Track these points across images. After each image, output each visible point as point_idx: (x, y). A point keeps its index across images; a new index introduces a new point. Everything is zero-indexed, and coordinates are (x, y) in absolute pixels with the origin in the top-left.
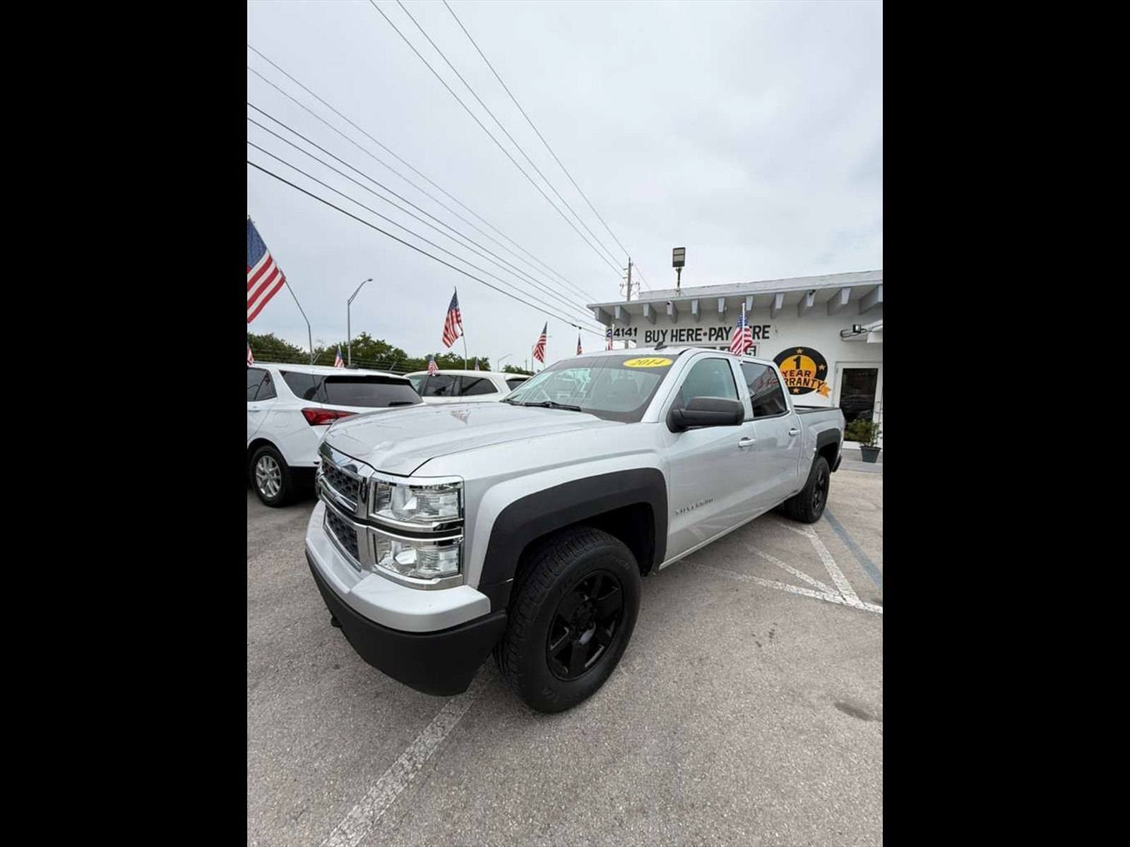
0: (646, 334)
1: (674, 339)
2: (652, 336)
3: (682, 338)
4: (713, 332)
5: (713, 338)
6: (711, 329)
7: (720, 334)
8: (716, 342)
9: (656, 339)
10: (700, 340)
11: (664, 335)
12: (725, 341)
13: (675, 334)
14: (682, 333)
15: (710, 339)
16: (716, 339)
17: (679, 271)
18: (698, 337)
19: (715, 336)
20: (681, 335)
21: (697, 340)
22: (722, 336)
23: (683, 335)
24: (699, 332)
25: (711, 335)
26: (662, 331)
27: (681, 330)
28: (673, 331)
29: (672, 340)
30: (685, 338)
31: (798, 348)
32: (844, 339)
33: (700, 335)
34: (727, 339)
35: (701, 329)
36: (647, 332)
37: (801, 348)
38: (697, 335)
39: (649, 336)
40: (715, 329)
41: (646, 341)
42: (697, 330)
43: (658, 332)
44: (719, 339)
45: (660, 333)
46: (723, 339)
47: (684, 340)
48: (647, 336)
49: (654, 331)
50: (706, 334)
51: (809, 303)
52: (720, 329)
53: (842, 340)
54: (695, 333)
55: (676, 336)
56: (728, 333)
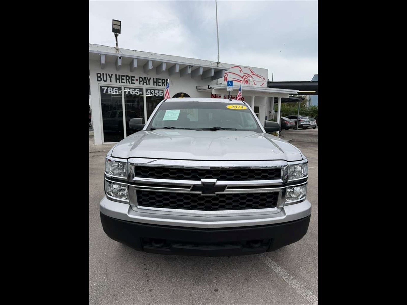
0: (97, 75)
1: (118, 81)
2: (102, 77)
3: (123, 81)
4: (141, 79)
5: (142, 83)
6: (140, 77)
7: (145, 81)
8: (143, 86)
9: (105, 79)
10: (134, 83)
11: (111, 77)
12: (148, 86)
13: (118, 78)
14: (123, 77)
15: (140, 84)
16: (143, 84)
17: (116, 36)
18: (133, 82)
19: (142, 82)
20: (122, 79)
21: (132, 83)
22: (146, 82)
23: (124, 79)
24: (133, 78)
25: (140, 81)
26: (109, 75)
27: (122, 76)
28: (116, 75)
29: (116, 82)
30: (124, 81)
31: (182, 93)
32: (198, 90)
33: (134, 80)
34: (149, 84)
35: (134, 77)
36: (97, 74)
37: (183, 93)
38: (132, 80)
39: (100, 77)
40: (142, 78)
41: (98, 80)
42: (132, 77)
43: (106, 74)
44: (145, 84)
45: (108, 75)
46: (147, 84)
47: (124, 83)
48: (98, 77)
49: (103, 74)
50: (137, 80)
51: (189, 72)
52: (145, 78)
53: (197, 91)
54: (130, 79)
55: (119, 79)
56: (149, 81)
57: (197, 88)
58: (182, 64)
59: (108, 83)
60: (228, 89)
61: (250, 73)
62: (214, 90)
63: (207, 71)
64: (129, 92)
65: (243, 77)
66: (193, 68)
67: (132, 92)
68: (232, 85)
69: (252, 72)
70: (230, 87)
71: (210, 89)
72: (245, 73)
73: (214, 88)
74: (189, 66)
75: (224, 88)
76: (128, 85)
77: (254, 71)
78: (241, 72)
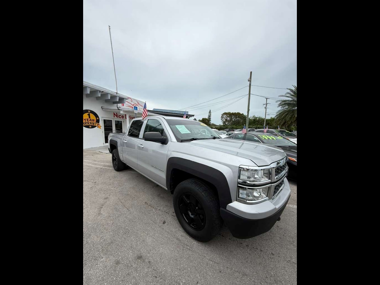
31: (88, 110)
37: (90, 110)
51: (99, 95)
53: (102, 110)
57: (102, 108)
58: (93, 88)
60: (135, 112)
61: (137, 103)
62: (122, 111)
63: (113, 97)
65: (133, 105)
66: (103, 93)
68: (137, 110)
69: (138, 103)
70: (136, 110)
71: (119, 110)
72: (134, 103)
73: (123, 110)
74: (99, 91)
75: (131, 110)
77: (139, 102)
78: (132, 102)
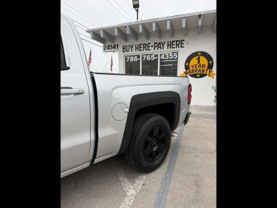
0: (123, 48)
4: (156, 45)
5: (156, 48)
6: (155, 43)
8: (158, 51)
9: (128, 50)
10: (150, 50)
11: (132, 47)
16: (158, 49)
17: (137, 11)
18: (149, 48)
21: (148, 50)
22: (160, 47)
23: (141, 47)
25: (155, 47)
27: (140, 45)
28: (136, 45)
29: (136, 51)
30: (142, 49)
31: (198, 52)
34: (163, 48)
35: (150, 44)
36: (123, 46)
37: (200, 52)
39: (125, 49)
40: (157, 43)
41: (123, 52)
42: (148, 44)
45: (130, 46)
46: (161, 49)
49: (127, 46)
50: (152, 46)
51: (199, 23)
52: (160, 43)
54: (146, 46)
55: (138, 48)
56: (163, 45)
59: (130, 53)
64: (146, 59)
67: (148, 59)
76: (145, 52)
